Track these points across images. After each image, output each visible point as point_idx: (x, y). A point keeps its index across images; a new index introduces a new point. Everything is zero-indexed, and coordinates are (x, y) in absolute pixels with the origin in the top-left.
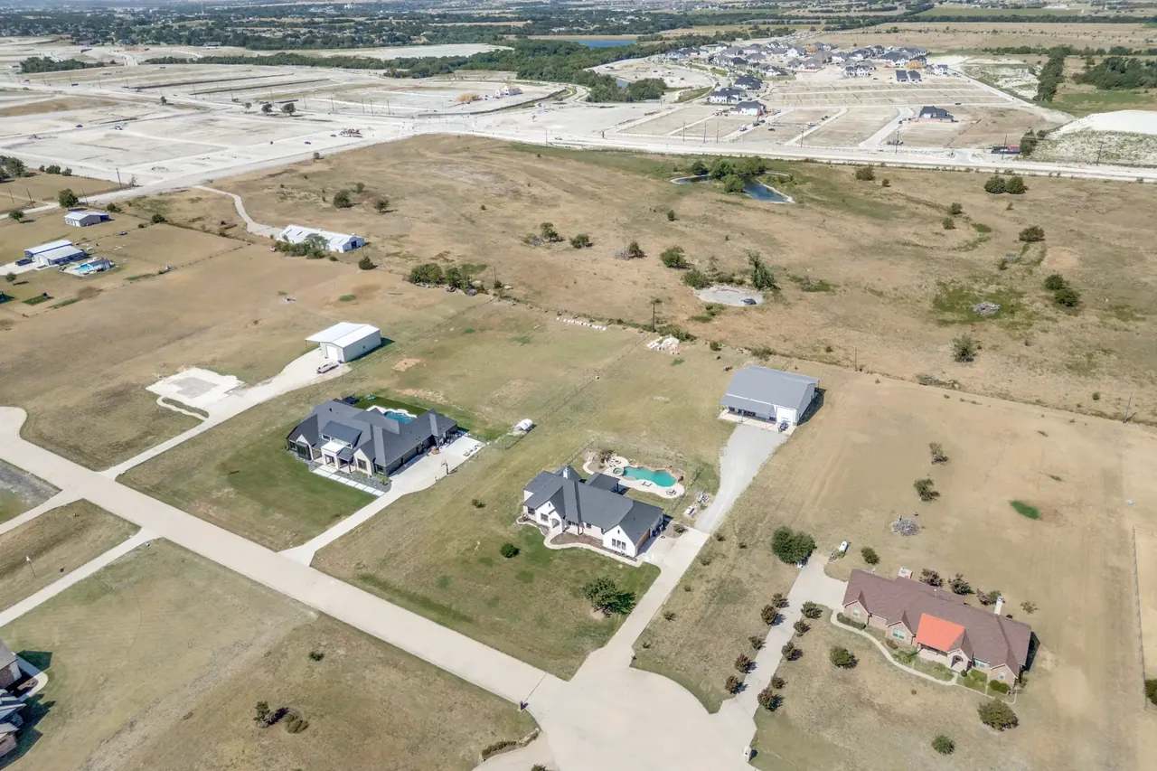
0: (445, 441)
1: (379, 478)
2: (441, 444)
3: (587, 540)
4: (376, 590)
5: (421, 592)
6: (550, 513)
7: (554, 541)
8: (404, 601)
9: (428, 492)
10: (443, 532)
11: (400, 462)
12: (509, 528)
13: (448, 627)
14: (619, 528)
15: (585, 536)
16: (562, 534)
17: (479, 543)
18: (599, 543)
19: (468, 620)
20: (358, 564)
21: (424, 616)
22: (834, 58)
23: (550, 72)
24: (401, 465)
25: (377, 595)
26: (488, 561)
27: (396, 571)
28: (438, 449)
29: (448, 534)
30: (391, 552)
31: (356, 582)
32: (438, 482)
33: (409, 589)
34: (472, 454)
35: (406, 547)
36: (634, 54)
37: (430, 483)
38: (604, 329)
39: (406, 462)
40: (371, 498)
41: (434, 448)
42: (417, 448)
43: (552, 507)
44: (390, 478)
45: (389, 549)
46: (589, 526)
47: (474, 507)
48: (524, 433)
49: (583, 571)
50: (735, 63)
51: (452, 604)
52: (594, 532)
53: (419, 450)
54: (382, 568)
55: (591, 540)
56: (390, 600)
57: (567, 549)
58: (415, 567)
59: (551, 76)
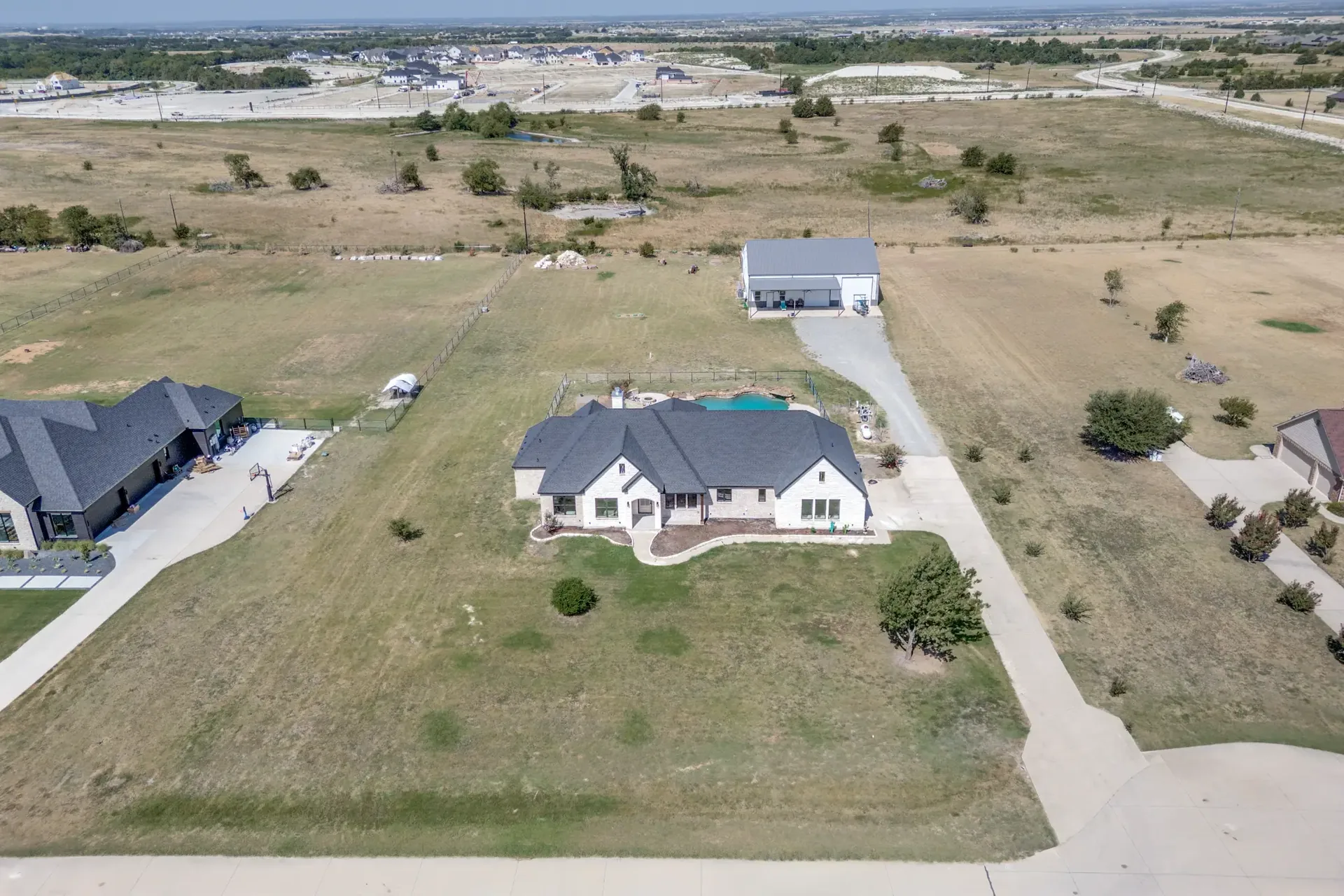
0: (223, 443)
1: (69, 548)
2: (215, 452)
3: (726, 527)
4: (219, 834)
5: (385, 785)
6: (625, 490)
7: (658, 547)
8: (344, 833)
9: (237, 544)
10: (347, 614)
11: (117, 502)
12: (521, 556)
13: (560, 852)
14: (824, 465)
15: (717, 521)
16: (664, 533)
17: (470, 609)
18: (767, 524)
19: (605, 806)
20: (99, 780)
21: (451, 852)
22: (510, 54)
23: (121, 69)
24: (122, 509)
25: (229, 851)
26: (530, 640)
27: (256, 755)
28: (210, 461)
29: (366, 612)
30: (208, 708)
31: (119, 837)
32: (252, 519)
33: (339, 789)
34: (308, 453)
35: (252, 681)
36: (241, 58)
37: (235, 524)
38: (438, 258)
39: (134, 501)
40: (61, 601)
41: (200, 460)
42: (156, 465)
43: (631, 470)
44: (105, 542)
45: (199, 705)
46: (725, 494)
47: (396, 539)
48: (408, 400)
49: (782, 587)
50: (391, 58)
51: (514, 782)
52: (744, 503)
53: (163, 471)
54: (202, 763)
55: (741, 526)
56: (288, 850)
57: (704, 556)
58: (318, 722)
59: (124, 74)
